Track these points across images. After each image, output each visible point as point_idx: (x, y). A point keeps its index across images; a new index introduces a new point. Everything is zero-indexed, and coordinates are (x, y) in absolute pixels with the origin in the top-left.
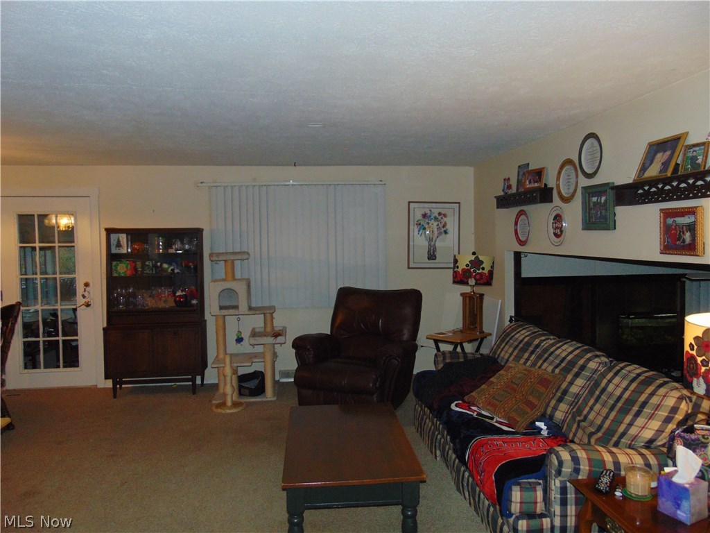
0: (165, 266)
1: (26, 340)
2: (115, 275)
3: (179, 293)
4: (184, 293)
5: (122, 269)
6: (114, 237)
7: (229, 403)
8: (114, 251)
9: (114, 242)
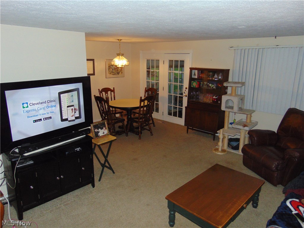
0: (210, 85)
1: (169, 105)
2: (192, 86)
3: (214, 97)
4: (216, 98)
5: (195, 84)
6: (193, 71)
7: (220, 150)
8: (193, 77)
9: (193, 73)
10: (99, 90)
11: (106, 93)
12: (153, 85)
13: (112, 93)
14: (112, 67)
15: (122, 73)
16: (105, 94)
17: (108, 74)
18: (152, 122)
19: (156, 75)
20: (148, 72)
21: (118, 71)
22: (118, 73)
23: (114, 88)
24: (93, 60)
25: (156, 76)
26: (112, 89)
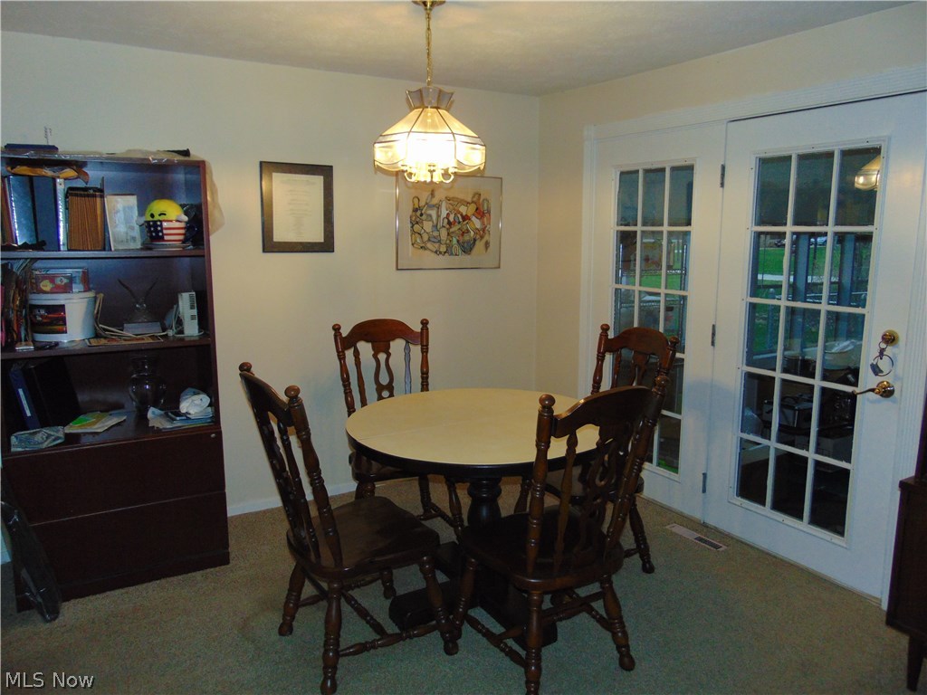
10: (337, 329)
11: (381, 346)
12: (649, 314)
13: (416, 350)
14: (433, 213)
15: (487, 245)
16: (375, 356)
17: (408, 250)
18: (637, 540)
19: (668, 262)
20: (626, 240)
21: (466, 238)
22: (467, 248)
23: (425, 323)
24: (326, 172)
25: (669, 267)
26: (417, 328)
